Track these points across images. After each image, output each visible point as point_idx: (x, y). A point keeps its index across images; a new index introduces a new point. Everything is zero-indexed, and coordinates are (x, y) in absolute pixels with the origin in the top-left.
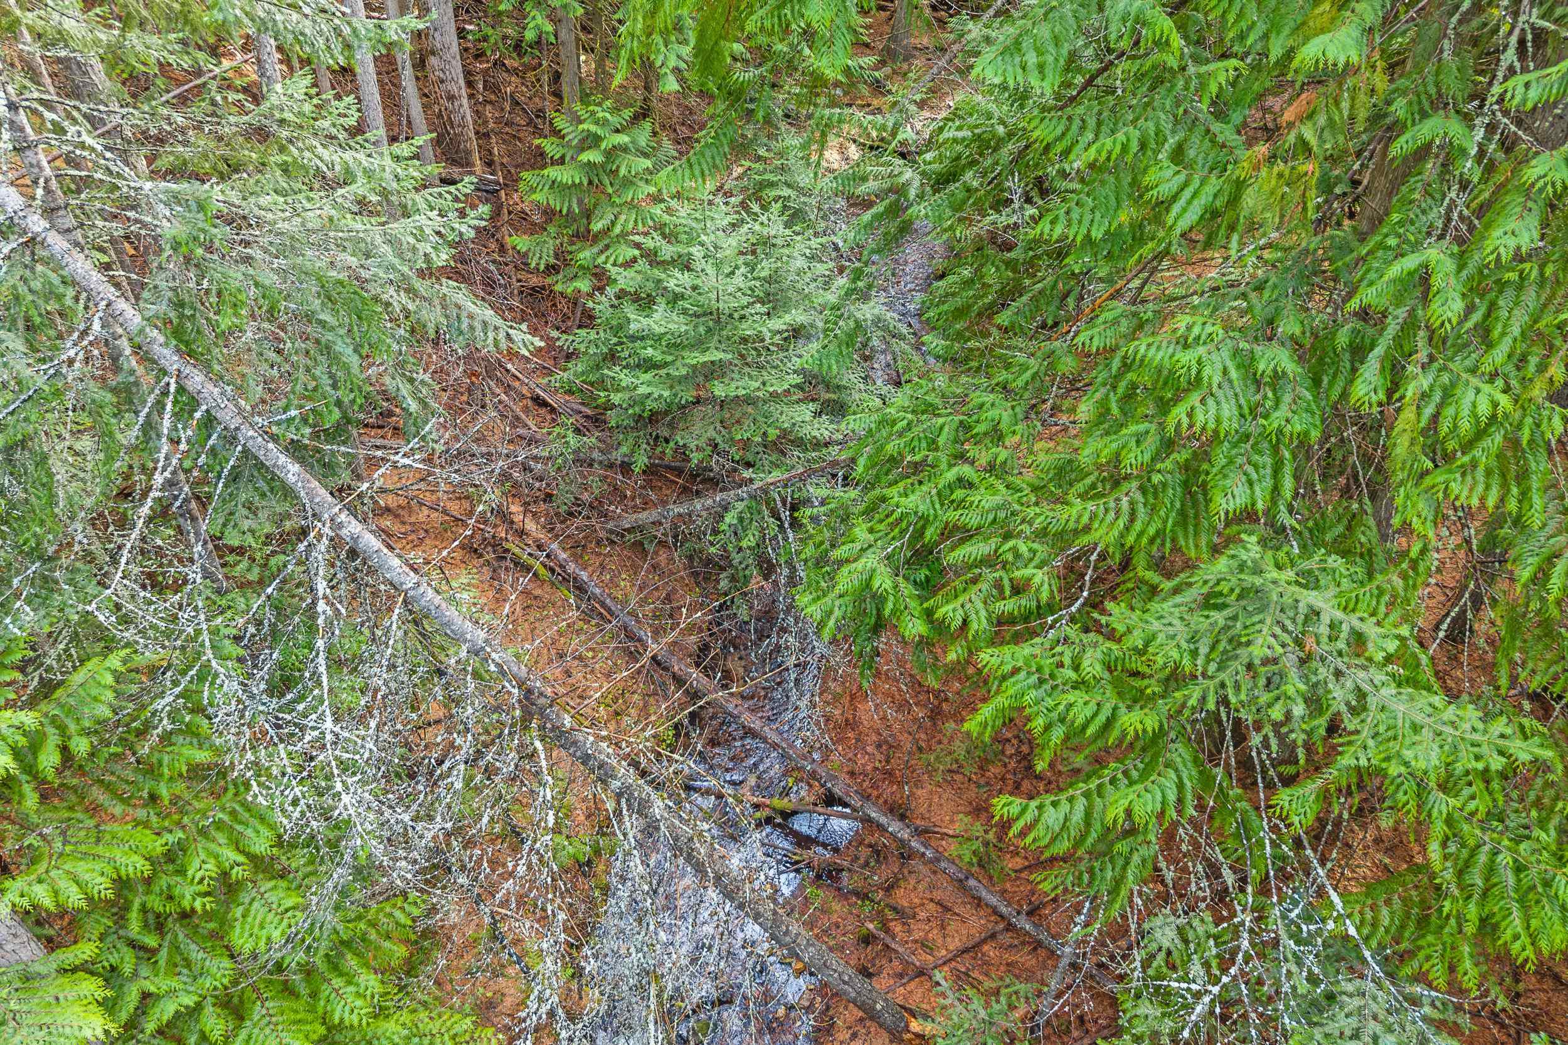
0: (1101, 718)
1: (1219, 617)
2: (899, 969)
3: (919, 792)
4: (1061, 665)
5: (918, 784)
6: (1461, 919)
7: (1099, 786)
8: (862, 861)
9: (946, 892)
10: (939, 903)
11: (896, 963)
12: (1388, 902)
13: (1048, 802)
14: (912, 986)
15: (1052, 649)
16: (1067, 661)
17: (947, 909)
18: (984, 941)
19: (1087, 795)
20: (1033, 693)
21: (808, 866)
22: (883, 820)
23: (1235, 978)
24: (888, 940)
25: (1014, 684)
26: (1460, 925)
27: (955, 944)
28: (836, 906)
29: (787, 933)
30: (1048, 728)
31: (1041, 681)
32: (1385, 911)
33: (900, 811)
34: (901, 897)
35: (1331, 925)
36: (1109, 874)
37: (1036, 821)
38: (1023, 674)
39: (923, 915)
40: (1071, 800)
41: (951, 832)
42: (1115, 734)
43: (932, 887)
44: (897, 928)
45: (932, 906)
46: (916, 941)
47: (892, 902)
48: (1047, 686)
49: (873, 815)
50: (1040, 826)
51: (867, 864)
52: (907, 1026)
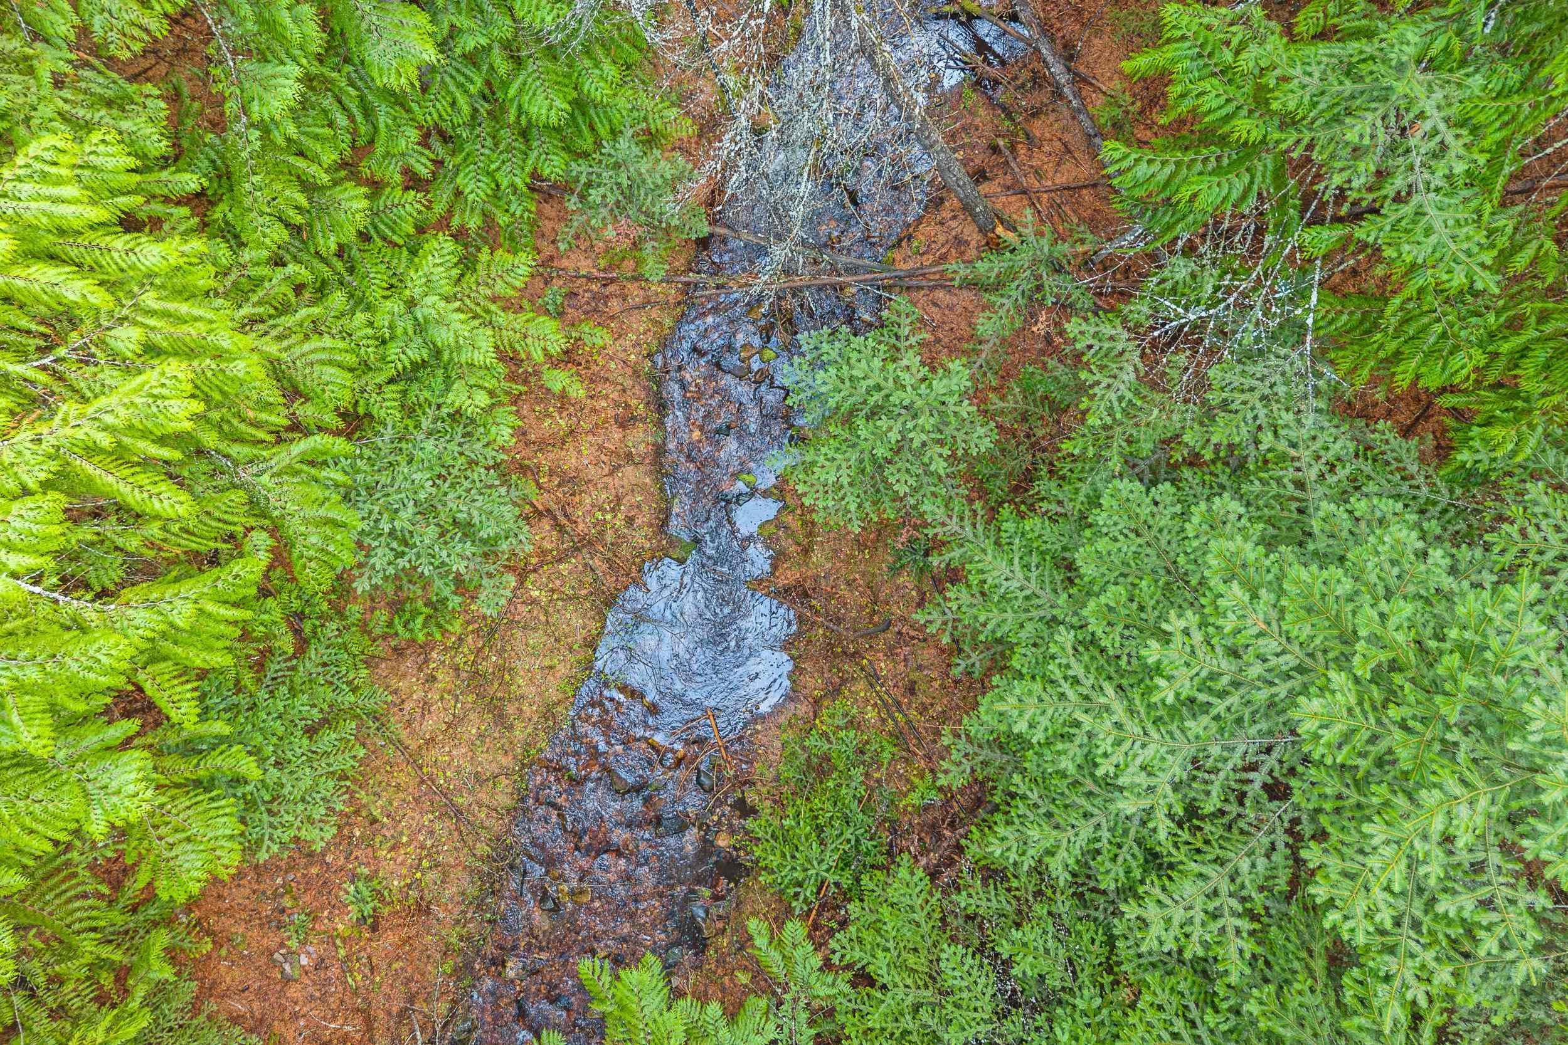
0: (1223, 112)
1: (1349, 86)
2: (1009, 183)
3: (1096, 41)
4: (1227, 43)
5: (1098, 34)
6: (1381, 346)
7: (1193, 160)
8: (1019, 82)
9: (1074, 139)
10: (1065, 145)
11: (1008, 177)
12: (1351, 313)
13: (1146, 158)
14: (1014, 198)
15: (1231, 24)
16: (1235, 42)
17: (1069, 151)
18: (1086, 187)
19: (1178, 164)
20: (1187, 63)
21: (973, 69)
22: (1050, 59)
23: (1210, 316)
24: (1010, 159)
25: (1176, 49)
26: (1379, 349)
27: (1061, 180)
28: (982, 112)
29: (928, 137)
30: (1183, 96)
31: (1200, 55)
32: (1345, 318)
33: (1069, 54)
34: (1038, 128)
35: (1299, 312)
36: (1167, 219)
37: (1129, 169)
38: (1187, 44)
39: (1047, 148)
40: (1163, 163)
41: (1104, 89)
42: (1226, 129)
43: (1065, 129)
44: (1022, 150)
45: (1058, 144)
46: (1032, 167)
47: (1028, 128)
48: (1201, 62)
49: (1044, 51)
50: (1130, 175)
51: (1023, 86)
52: (994, 228)
